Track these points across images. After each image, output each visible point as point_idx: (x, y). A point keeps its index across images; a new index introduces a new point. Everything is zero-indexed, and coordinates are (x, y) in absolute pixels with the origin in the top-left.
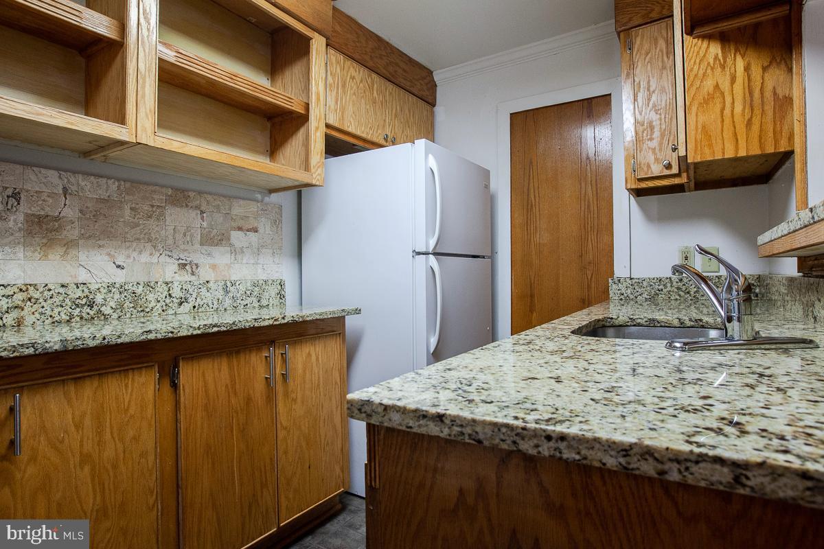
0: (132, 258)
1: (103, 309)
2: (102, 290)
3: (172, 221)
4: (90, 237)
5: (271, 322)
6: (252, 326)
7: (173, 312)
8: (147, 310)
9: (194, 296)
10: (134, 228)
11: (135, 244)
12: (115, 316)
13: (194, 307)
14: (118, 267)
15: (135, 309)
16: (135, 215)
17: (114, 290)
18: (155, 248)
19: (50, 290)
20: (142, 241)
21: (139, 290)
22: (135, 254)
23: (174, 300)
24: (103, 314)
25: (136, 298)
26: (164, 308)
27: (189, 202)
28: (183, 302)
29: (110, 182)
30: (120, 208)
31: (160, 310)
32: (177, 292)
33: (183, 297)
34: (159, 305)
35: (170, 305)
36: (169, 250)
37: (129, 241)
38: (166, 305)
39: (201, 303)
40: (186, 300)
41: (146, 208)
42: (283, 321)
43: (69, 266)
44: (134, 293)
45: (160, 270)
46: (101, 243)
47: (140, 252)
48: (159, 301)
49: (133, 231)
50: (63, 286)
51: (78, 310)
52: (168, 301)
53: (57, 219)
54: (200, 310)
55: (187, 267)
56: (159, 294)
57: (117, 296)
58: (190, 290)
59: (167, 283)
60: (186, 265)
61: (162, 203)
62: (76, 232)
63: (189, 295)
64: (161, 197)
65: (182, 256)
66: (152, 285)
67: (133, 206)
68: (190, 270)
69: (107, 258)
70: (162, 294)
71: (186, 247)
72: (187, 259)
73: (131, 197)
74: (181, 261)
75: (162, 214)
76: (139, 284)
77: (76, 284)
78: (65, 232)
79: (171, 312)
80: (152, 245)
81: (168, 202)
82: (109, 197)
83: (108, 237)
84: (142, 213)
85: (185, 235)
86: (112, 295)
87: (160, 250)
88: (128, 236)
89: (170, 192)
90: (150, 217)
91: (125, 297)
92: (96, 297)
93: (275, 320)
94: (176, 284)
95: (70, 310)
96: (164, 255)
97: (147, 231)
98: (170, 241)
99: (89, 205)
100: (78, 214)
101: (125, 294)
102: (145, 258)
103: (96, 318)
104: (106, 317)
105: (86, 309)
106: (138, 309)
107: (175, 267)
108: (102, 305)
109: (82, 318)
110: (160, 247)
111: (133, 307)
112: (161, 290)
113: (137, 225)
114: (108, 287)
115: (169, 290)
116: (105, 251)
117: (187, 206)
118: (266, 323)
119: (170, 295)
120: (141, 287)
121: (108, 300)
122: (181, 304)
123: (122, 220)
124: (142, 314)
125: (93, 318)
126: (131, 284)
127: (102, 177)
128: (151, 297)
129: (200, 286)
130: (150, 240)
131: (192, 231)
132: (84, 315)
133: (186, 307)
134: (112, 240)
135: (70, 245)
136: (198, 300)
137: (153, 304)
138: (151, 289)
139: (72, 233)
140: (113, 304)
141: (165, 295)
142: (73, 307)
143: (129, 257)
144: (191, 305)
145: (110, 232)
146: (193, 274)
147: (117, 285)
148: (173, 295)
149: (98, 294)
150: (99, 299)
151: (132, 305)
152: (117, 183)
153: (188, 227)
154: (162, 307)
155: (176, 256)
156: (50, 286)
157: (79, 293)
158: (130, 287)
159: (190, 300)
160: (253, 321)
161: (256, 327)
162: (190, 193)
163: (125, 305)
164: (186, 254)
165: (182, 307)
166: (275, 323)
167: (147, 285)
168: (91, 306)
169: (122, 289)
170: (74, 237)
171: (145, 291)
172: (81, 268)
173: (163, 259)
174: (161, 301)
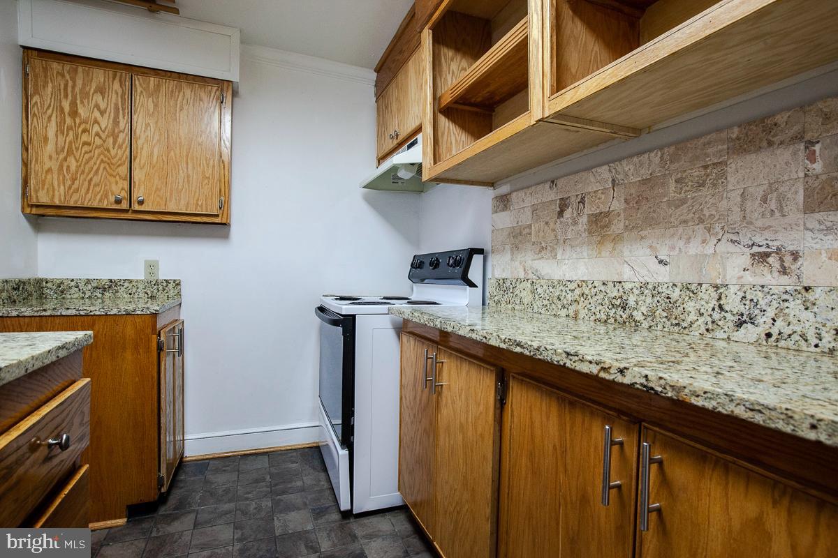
0: (677, 249)
1: (635, 313)
2: (634, 290)
3: (738, 182)
4: (633, 227)
5: (594, 369)
6: (562, 363)
7: (725, 336)
8: (685, 324)
9: (771, 313)
10: (679, 206)
11: (680, 230)
12: (645, 325)
13: (769, 335)
14: (661, 262)
15: (669, 320)
16: (681, 188)
17: (646, 291)
18: (709, 231)
19: (595, 287)
20: (690, 223)
21: (675, 295)
22: (681, 244)
23: (728, 316)
24: (634, 320)
25: (670, 305)
26: (710, 326)
27: (773, 136)
28: (745, 322)
29: (652, 155)
30: (663, 184)
31: (703, 330)
32: (733, 303)
33: (746, 313)
34: (701, 320)
35: (720, 323)
36: (733, 234)
37: (674, 227)
38: (713, 322)
39: (787, 331)
40: (752, 320)
41: (697, 173)
42: (619, 379)
43: (616, 263)
44: (668, 298)
45: (718, 266)
46: (643, 233)
47: (688, 240)
48: (702, 315)
49: (678, 212)
50: (604, 284)
51: (614, 310)
52: (716, 316)
53: (608, 214)
54: (782, 343)
55: (770, 260)
56: (703, 303)
57: (649, 300)
58: (761, 302)
59: (717, 287)
60: (768, 255)
61: (721, 156)
62: (621, 225)
63: (757, 312)
64: (720, 147)
65: (758, 240)
66: (693, 287)
67: (679, 176)
68: (777, 265)
69: (648, 251)
70: (707, 303)
71: (768, 222)
72: (771, 243)
73: (676, 165)
74: (755, 249)
75: (723, 175)
76: (676, 286)
77: (614, 282)
78: (613, 227)
79: (720, 334)
80: (705, 228)
81: (731, 152)
82: (651, 174)
83: (651, 225)
84: (690, 183)
85: (765, 200)
86: (644, 297)
87: (717, 234)
88: (672, 220)
89: (735, 132)
90: (702, 185)
91: (658, 302)
92: (629, 298)
93: (603, 369)
94: (733, 289)
95: (607, 309)
96: (723, 241)
97: (696, 207)
98: (736, 216)
99: (633, 191)
100: (623, 205)
101: (658, 298)
102: (694, 248)
103: (627, 323)
104: (637, 324)
105: (620, 311)
106: (672, 320)
107: (746, 260)
108: (634, 309)
109: (616, 320)
110: (718, 229)
111: (666, 317)
112: (706, 297)
113: (684, 202)
114: (641, 287)
115: (720, 298)
116: (646, 243)
117: (770, 144)
118: (585, 368)
119: (721, 307)
120: (677, 290)
121: (640, 303)
122: (740, 324)
123: (666, 199)
124: (677, 329)
125: (625, 322)
126: (666, 285)
127: (643, 153)
128: (691, 306)
129: (785, 297)
130: (701, 221)
131: (781, 189)
132: (618, 317)
133: (750, 333)
134: (653, 228)
135: (617, 239)
136: (779, 323)
137: (692, 317)
138: (691, 295)
139: (618, 226)
140: (644, 309)
141: (712, 306)
142: (610, 307)
143: (673, 248)
144: (761, 330)
145: (653, 218)
146: (784, 271)
147: (650, 286)
148: (726, 308)
149: (631, 295)
150: (631, 301)
151: (665, 314)
152: (659, 153)
153: (770, 185)
154: (707, 323)
155: (746, 241)
156: (596, 284)
157: (615, 294)
158: (664, 290)
159: (760, 320)
160: (564, 355)
161: (568, 368)
162: (778, 117)
163: (657, 313)
164: (767, 234)
165: (742, 330)
166: (602, 375)
167: (687, 287)
168: (624, 309)
169: (655, 291)
170: (620, 231)
171: (683, 297)
172: (626, 265)
173: (725, 246)
174: (705, 314)
